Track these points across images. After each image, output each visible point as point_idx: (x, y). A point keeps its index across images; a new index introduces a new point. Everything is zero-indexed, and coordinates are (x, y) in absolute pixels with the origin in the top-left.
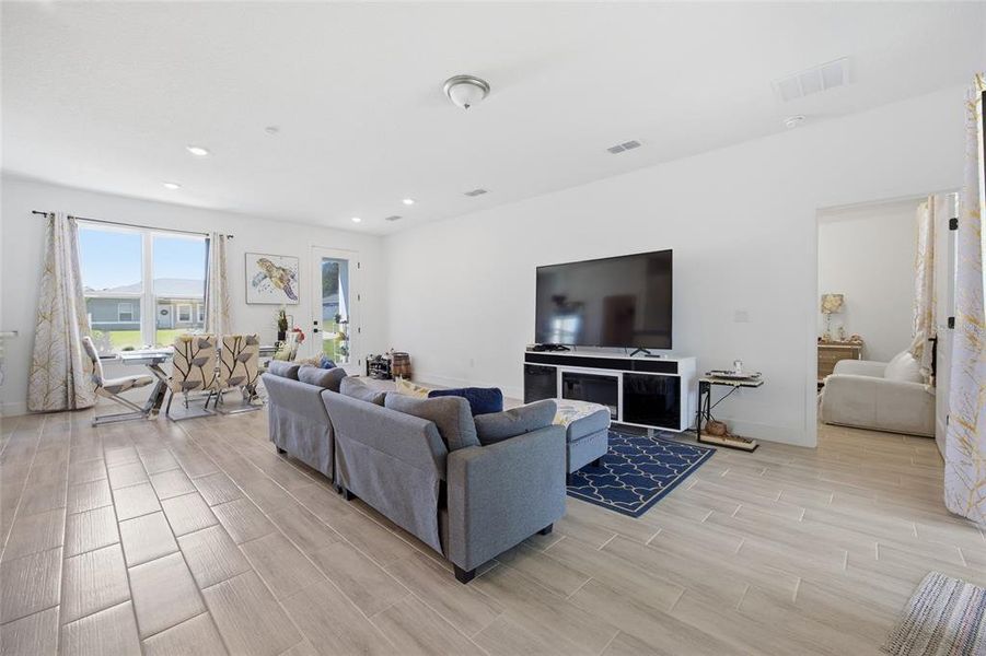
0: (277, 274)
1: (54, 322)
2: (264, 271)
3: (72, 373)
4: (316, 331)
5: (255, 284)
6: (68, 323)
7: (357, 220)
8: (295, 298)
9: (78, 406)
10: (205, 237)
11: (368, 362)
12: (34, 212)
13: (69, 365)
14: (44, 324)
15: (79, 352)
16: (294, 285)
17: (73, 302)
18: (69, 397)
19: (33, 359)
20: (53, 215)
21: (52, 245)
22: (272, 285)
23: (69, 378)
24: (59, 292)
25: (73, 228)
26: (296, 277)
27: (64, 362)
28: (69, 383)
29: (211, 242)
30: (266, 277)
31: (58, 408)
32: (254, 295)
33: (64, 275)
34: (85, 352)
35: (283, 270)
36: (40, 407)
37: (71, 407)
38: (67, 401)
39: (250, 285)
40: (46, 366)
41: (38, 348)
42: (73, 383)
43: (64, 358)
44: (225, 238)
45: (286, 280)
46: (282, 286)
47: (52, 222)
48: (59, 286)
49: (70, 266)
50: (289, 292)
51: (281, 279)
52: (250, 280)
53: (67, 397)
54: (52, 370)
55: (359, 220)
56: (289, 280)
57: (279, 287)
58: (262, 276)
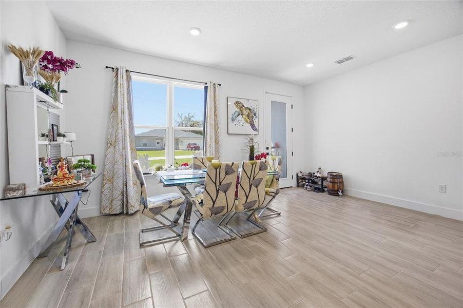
0: (246, 112)
1: (117, 147)
2: (238, 110)
3: (126, 186)
4: (267, 154)
5: (233, 120)
6: (124, 148)
7: (310, 65)
8: (256, 130)
9: (130, 212)
10: (205, 85)
11: (298, 177)
12: (107, 67)
13: (125, 180)
14: (111, 149)
15: (131, 171)
16: (255, 121)
17: (128, 133)
18: (125, 204)
19: (104, 175)
20: (117, 69)
21: (116, 91)
23: (125, 190)
24: (120, 125)
25: (129, 79)
26: (257, 115)
27: (121, 178)
28: (125, 193)
29: (209, 88)
30: (239, 115)
31: (118, 212)
33: (123, 112)
34: (134, 173)
35: (250, 109)
36: (107, 211)
37: (125, 213)
38: (123, 206)
39: (230, 120)
40: (111, 181)
41: (107, 167)
42: (127, 194)
43: (122, 174)
44: (216, 85)
45: (251, 116)
46: (249, 121)
47: (117, 74)
48: (119, 121)
49: (127, 107)
50: (253, 126)
51: (248, 116)
52: (230, 116)
53: (123, 204)
54: (115, 183)
55: (312, 65)
56: (253, 117)
57: (247, 122)
58: (237, 113)
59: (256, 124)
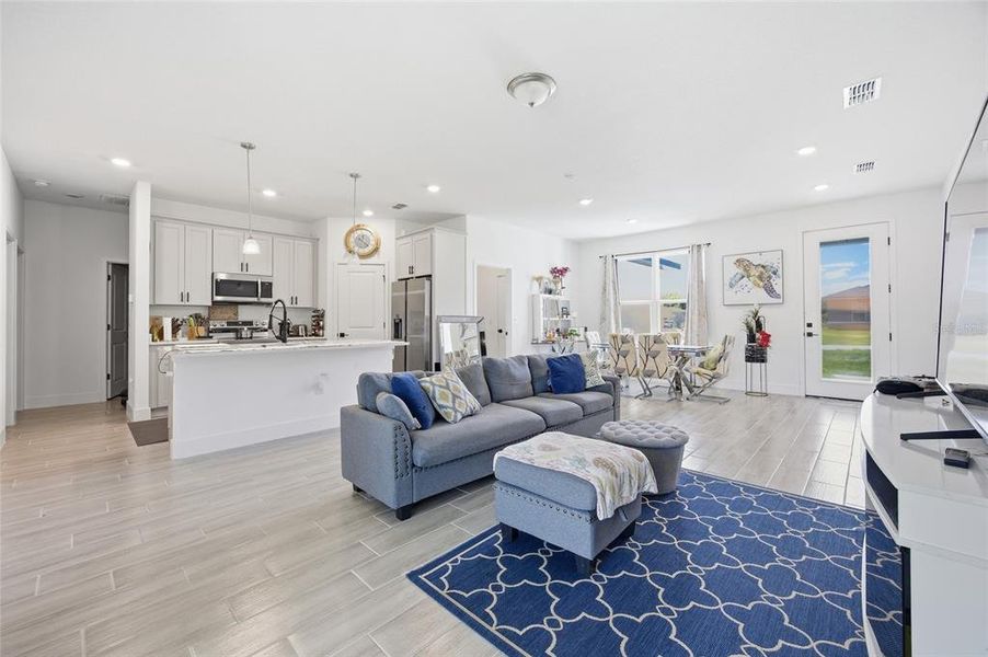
0: (754, 272)
2: (741, 271)
4: (810, 335)
5: (731, 286)
8: (778, 296)
12: (600, 257)
20: (606, 256)
22: (750, 284)
25: (615, 262)
26: (780, 272)
30: (743, 277)
32: (733, 296)
35: (763, 267)
39: (727, 287)
44: (703, 247)
45: (766, 277)
46: (762, 284)
50: (770, 291)
51: (760, 277)
55: (826, 187)
56: (770, 277)
57: (759, 286)
58: (739, 276)
59: (778, 289)
